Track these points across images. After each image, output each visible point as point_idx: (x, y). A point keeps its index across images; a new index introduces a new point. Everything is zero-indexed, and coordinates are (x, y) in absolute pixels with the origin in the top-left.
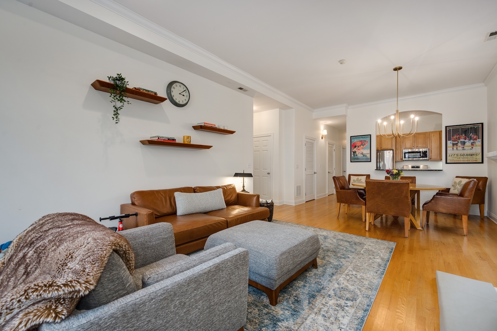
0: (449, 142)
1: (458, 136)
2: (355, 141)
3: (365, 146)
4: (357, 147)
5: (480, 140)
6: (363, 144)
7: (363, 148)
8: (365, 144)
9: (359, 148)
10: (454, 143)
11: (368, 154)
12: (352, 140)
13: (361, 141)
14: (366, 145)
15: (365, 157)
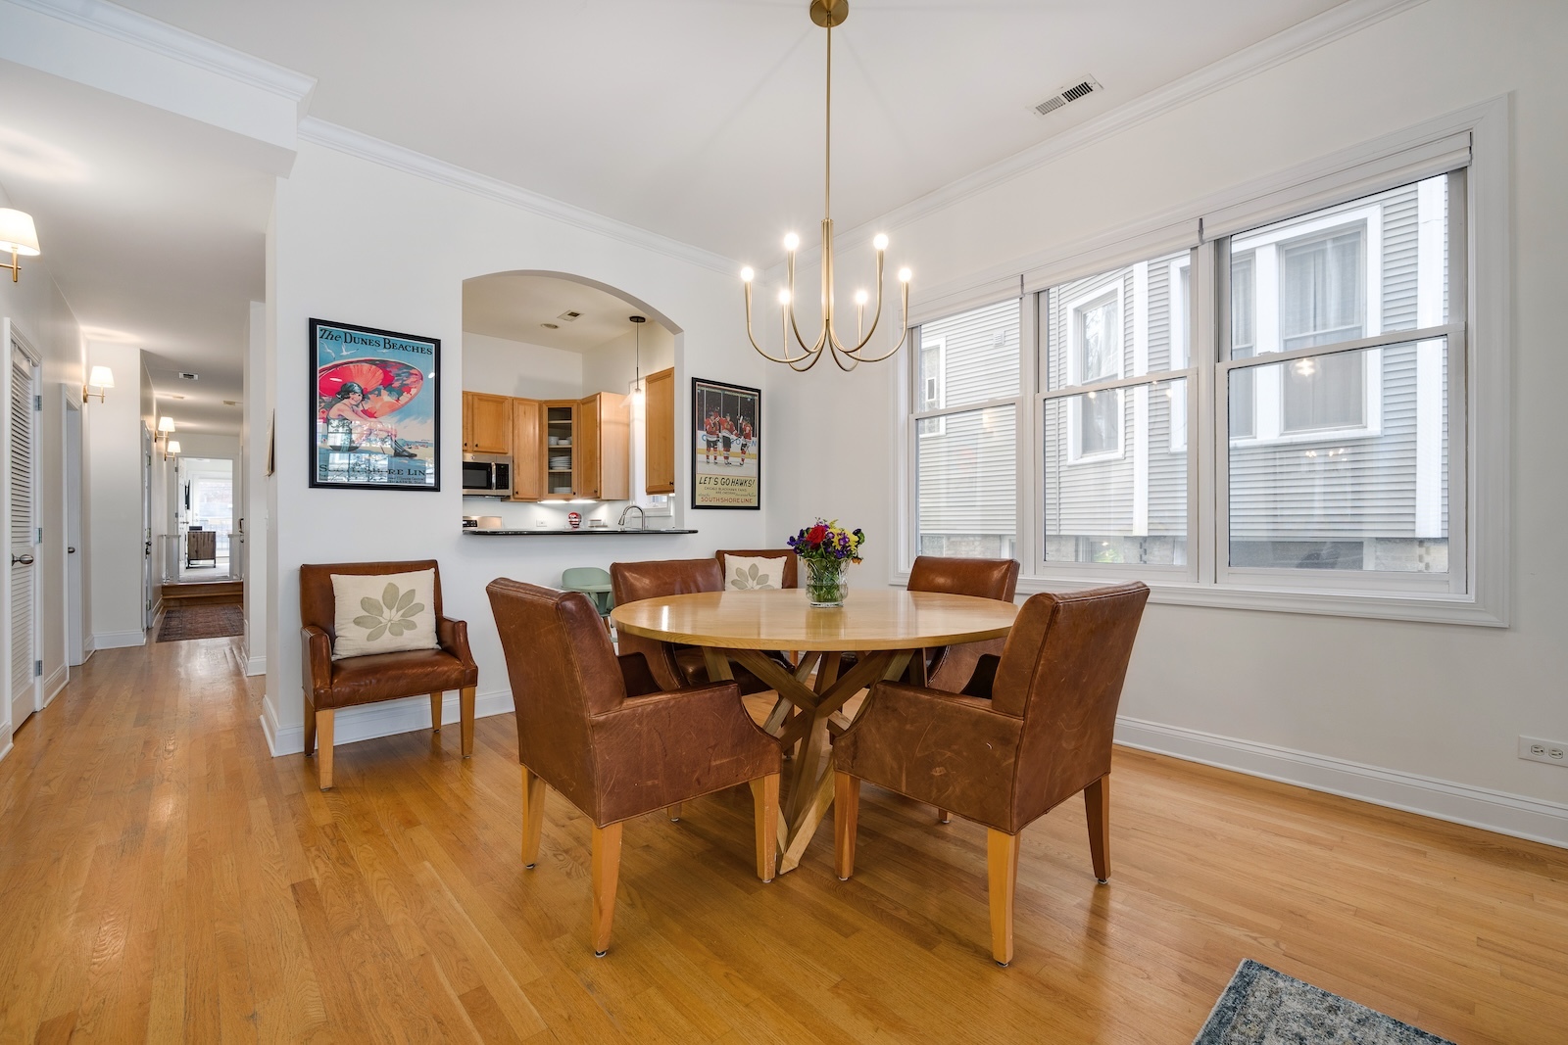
0: (700, 434)
1: (718, 419)
2: (333, 353)
3: (405, 398)
4: (358, 397)
5: (755, 439)
6: (396, 384)
7: (393, 409)
8: (406, 389)
9: (367, 406)
10: (710, 439)
11: (424, 444)
12: (325, 347)
13: (382, 365)
14: (413, 391)
15: (405, 461)
